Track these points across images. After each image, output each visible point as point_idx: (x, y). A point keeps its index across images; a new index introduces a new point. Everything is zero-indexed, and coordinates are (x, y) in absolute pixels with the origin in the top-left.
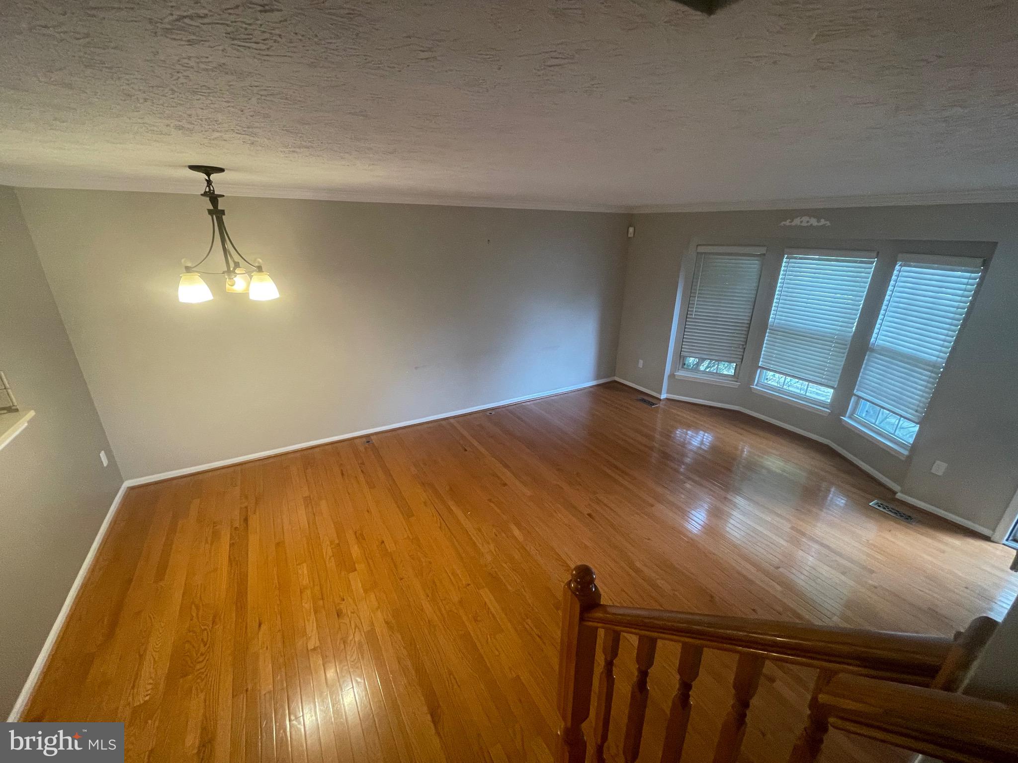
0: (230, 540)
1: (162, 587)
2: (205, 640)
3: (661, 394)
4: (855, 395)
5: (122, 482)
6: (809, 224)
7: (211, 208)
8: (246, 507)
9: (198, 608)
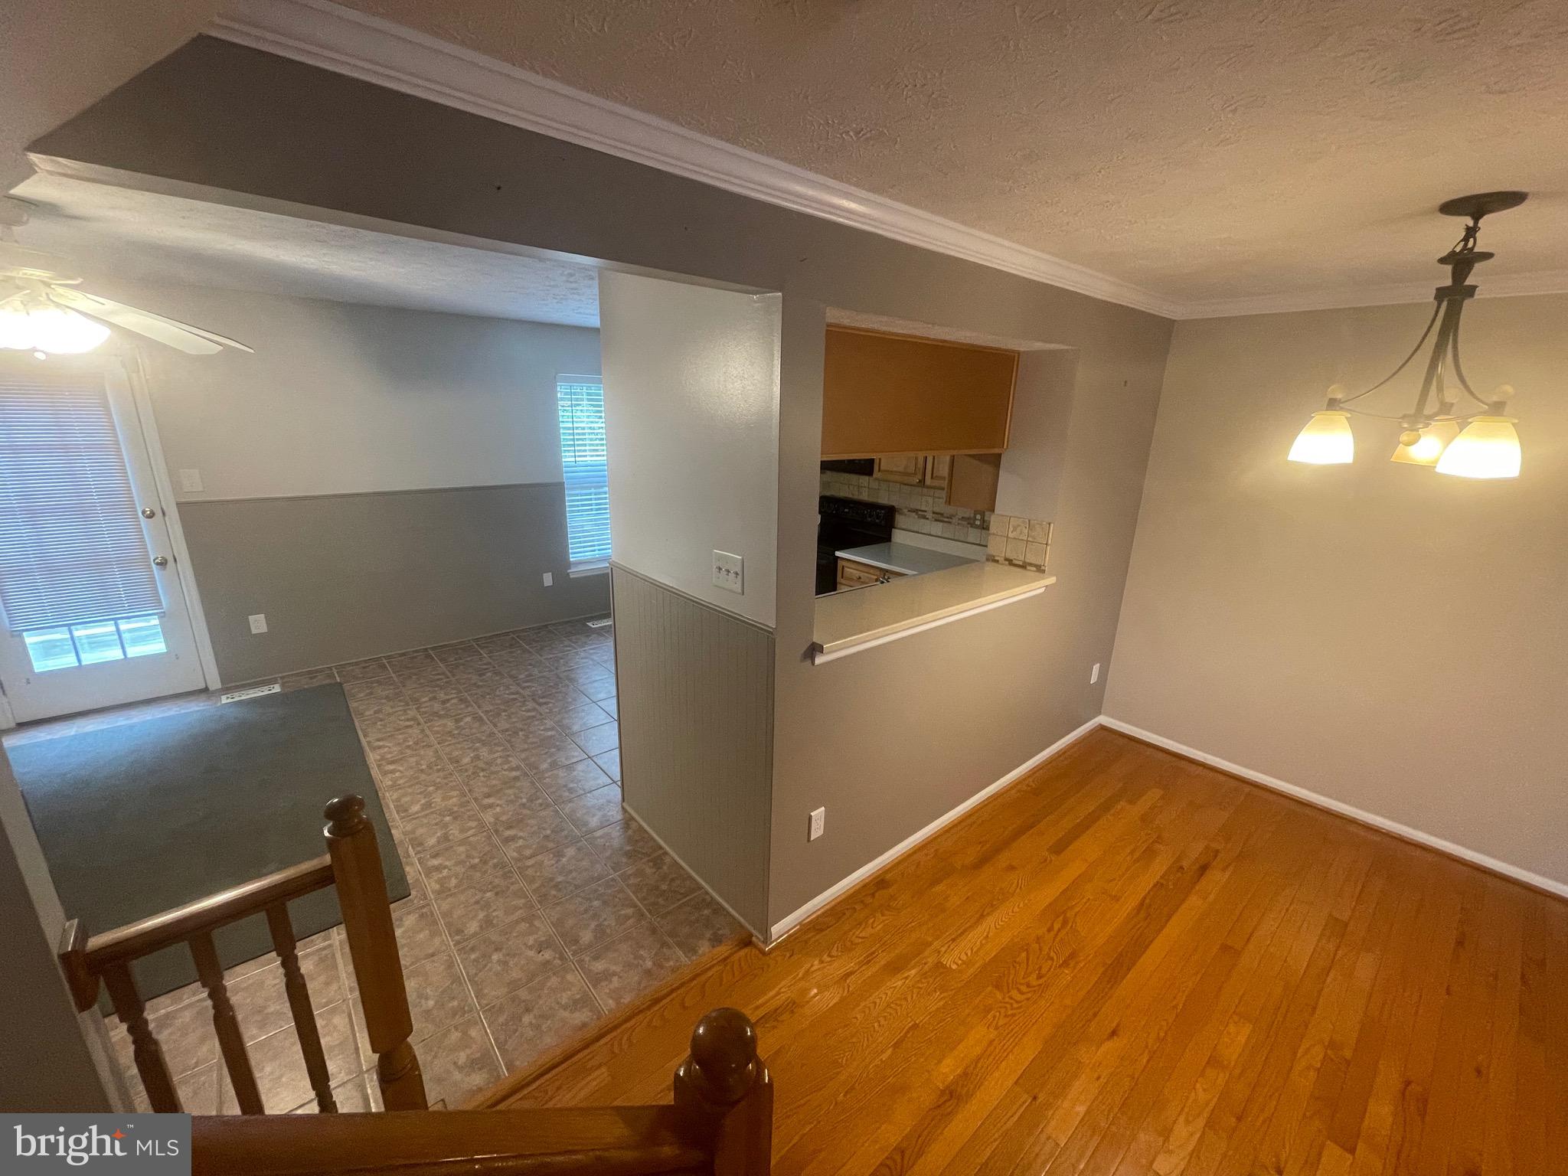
0: (1161, 877)
1: (1051, 860)
2: (1044, 971)
5: (1100, 713)
7: (1467, 281)
8: (1217, 852)
9: (1065, 923)
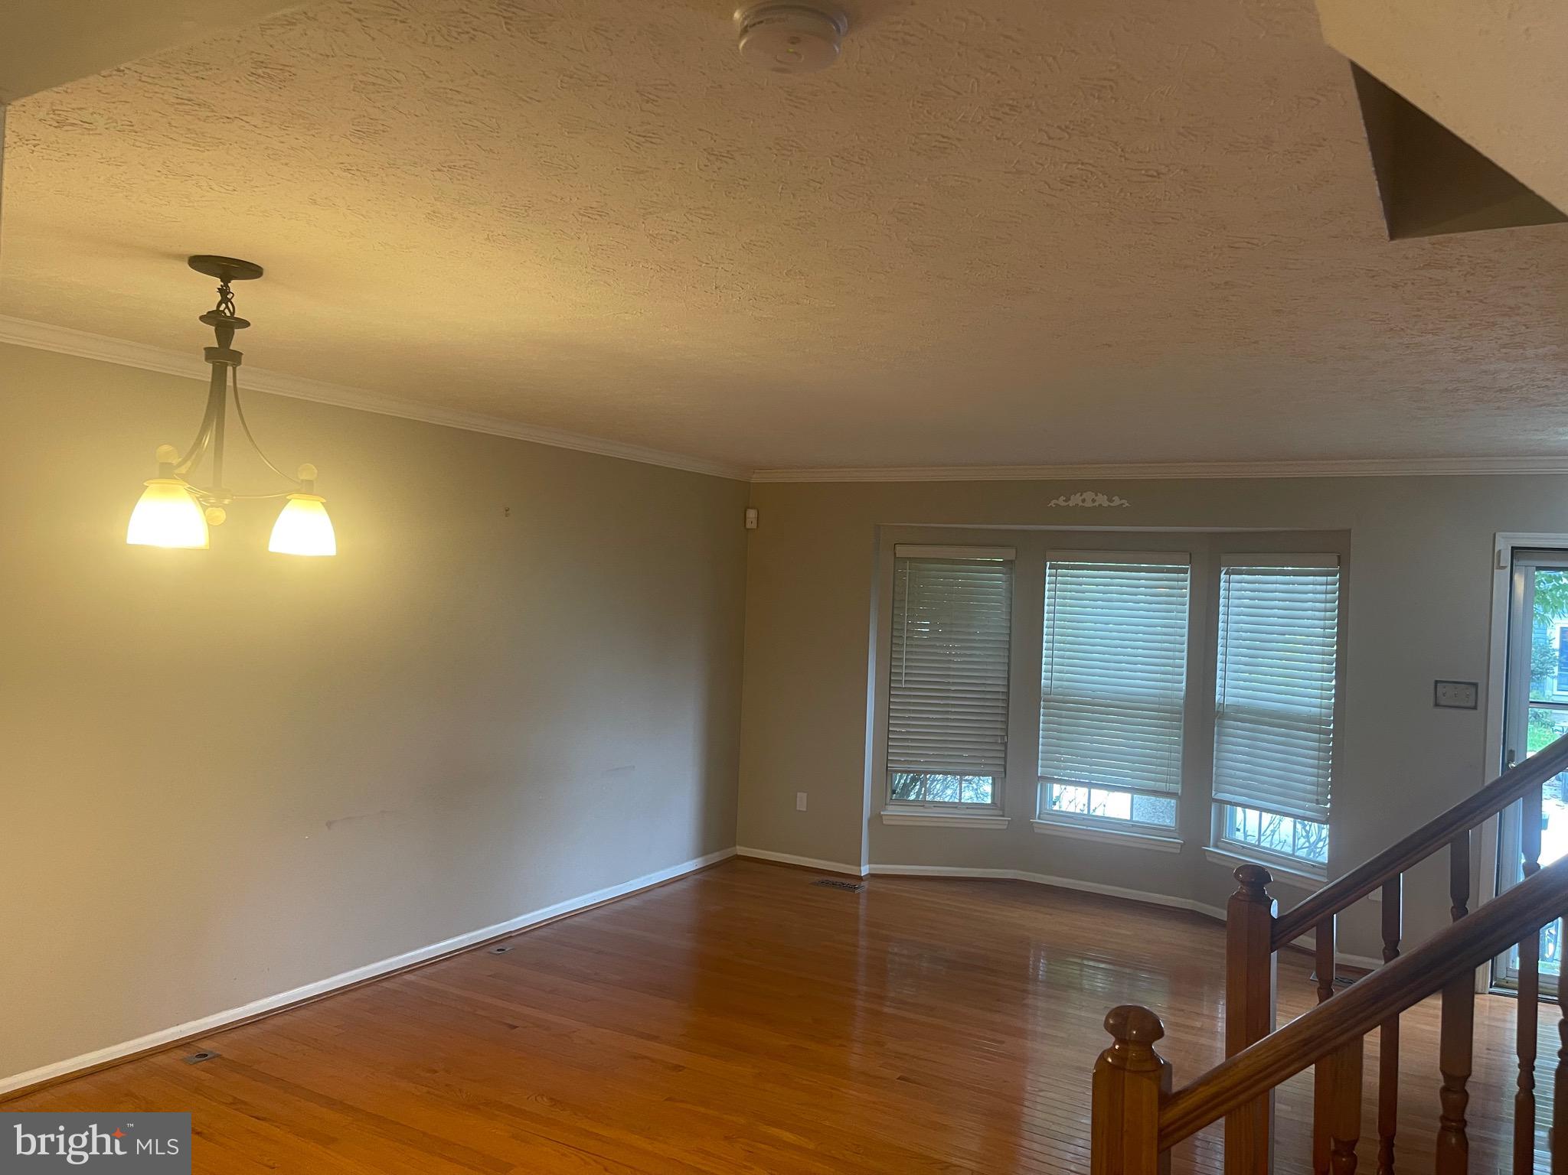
3: (860, 866)
4: (1216, 801)
6: (1096, 504)
